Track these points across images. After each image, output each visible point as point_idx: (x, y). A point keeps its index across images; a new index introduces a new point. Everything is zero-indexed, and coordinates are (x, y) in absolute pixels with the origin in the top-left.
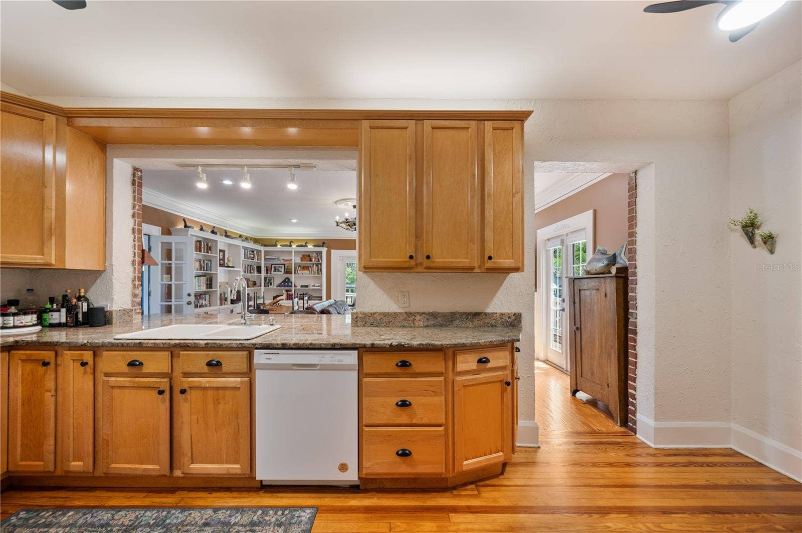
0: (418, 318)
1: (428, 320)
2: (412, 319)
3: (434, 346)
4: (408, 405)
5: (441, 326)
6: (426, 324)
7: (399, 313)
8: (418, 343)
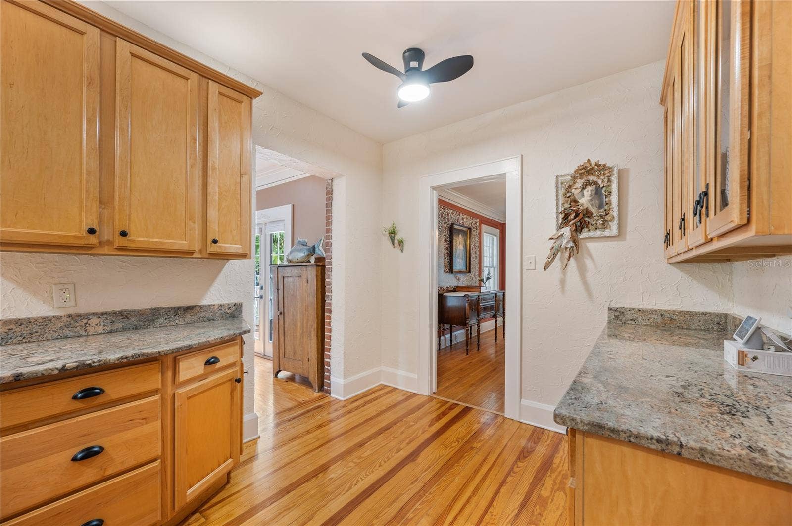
0: (94, 321)
1: (113, 322)
2: (83, 324)
3: (147, 356)
4: (97, 453)
5: (136, 328)
6: (108, 329)
7: (54, 317)
8: (119, 356)
